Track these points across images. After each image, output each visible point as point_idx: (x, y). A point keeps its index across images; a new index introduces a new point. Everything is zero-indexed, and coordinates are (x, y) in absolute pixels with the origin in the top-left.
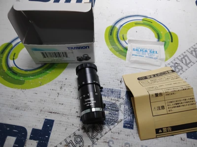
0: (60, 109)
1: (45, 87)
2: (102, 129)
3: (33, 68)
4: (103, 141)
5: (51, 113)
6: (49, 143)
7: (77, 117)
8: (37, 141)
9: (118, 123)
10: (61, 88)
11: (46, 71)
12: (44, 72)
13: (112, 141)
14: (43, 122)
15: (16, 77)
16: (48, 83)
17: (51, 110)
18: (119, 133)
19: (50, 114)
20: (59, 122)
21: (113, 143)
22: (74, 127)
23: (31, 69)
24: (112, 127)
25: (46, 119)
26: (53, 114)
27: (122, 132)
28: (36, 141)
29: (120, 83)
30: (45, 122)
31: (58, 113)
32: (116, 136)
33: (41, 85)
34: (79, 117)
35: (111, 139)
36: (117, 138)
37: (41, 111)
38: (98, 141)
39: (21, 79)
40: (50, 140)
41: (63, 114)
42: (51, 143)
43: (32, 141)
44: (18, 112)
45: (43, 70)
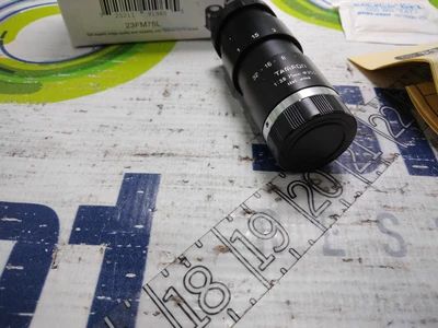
0: (176, 142)
1: (113, 95)
2: (337, 186)
3: (65, 58)
4: (356, 219)
5: (145, 155)
6: (151, 247)
7: (242, 159)
8: (104, 247)
9: (388, 163)
10: (166, 93)
11: (110, 59)
12: (102, 63)
13: (391, 217)
14: (120, 184)
15: (10, 79)
16: (121, 85)
17: (142, 150)
18: (403, 192)
19: (141, 158)
20: (180, 179)
21: (396, 222)
22: (235, 188)
23: (60, 59)
24: (370, 176)
25: (127, 175)
26: (151, 158)
27: (410, 187)
28: (98, 247)
29: (348, 73)
30: (124, 183)
31: (168, 155)
32: (395, 200)
33: (96, 91)
34: (246, 158)
35: (383, 211)
36: (400, 205)
37: (106, 153)
38: (339, 220)
39: (29, 80)
40: (153, 239)
41: (188, 156)
42: (160, 249)
43: (83, 247)
44: (19, 164)
45: (100, 58)
